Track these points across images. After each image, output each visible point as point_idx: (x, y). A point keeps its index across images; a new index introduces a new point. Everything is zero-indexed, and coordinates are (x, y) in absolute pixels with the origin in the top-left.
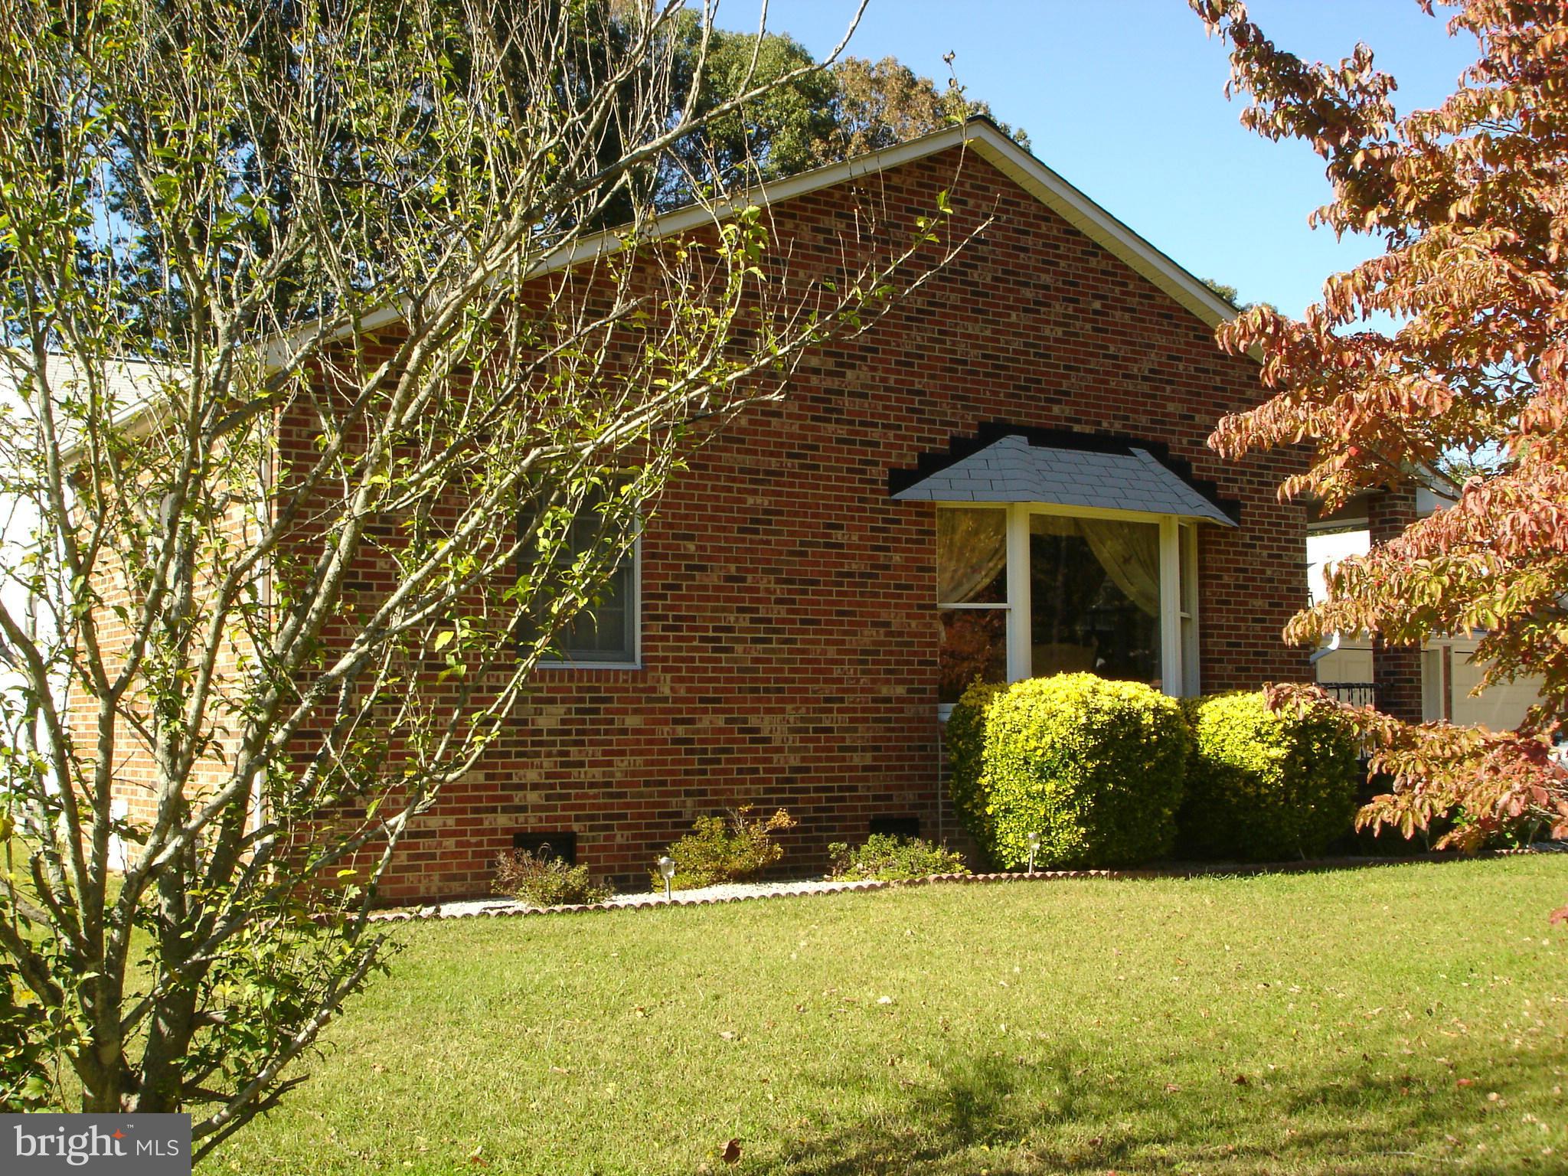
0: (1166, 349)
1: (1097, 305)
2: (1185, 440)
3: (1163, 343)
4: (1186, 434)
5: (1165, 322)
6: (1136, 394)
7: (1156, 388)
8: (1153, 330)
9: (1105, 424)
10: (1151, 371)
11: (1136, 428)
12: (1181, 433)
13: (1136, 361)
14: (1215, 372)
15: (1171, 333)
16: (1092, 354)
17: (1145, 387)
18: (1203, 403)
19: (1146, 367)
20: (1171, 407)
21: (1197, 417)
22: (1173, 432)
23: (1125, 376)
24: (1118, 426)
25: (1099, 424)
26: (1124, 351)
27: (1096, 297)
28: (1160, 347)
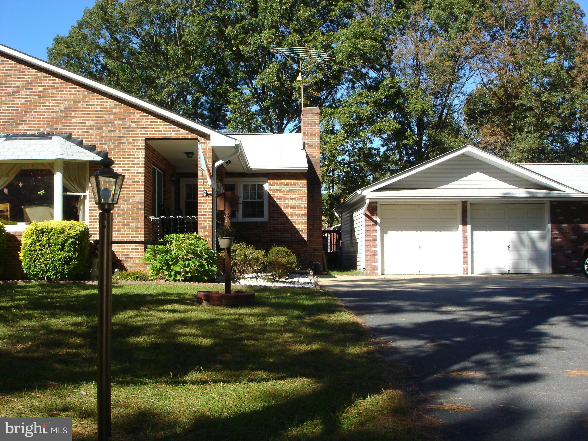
0: (73, 99)
1: (41, 89)
2: (80, 132)
3: (72, 97)
4: (81, 129)
5: (73, 90)
6: (57, 118)
7: (67, 114)
8: (67, 94)
9: (42, 130)
10: (65, 108)
11: (57, 129)
12: (78, 129)
13: (58, 106)
14: (96, 105)
15: (76, 94)
16: (37, 106)
17: (62, 115)
18: (90, 117)
19: (62, 108)
20: (74, 120)
21: (87, 122)
22: (75, 129)
23: (52, 112)
24: (48, 130)
25: (39, 130)
26: (52, 103)
27: (40, 86)
28: (69, 100)
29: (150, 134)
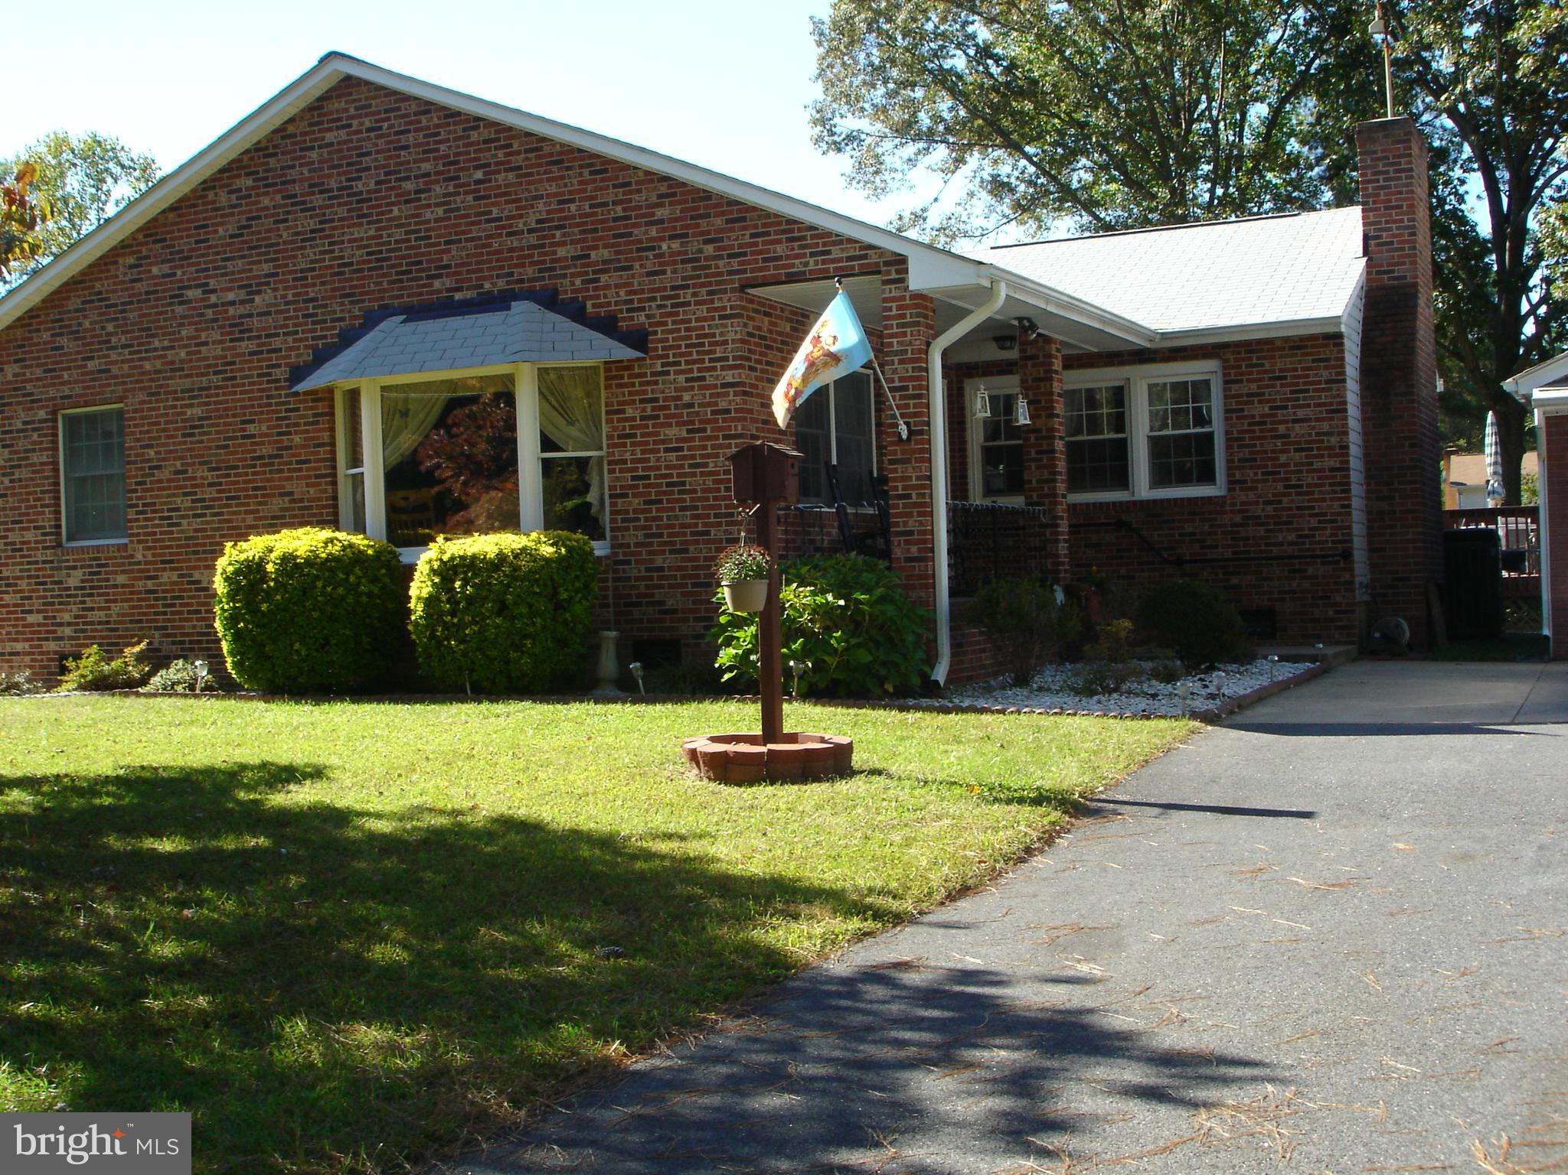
0: (555, 195)
1: (479, 175)
2: (578, 282)
3: (554, 189)
4: (579, 274)
5: (554, 168)
6: (522, 249)
7: (544, 237)
8: (541, 181)
9: (487, 286)
10: (539, 222)
11: (521, 281)
12: (573, 275)
13: (521, 216)
14: (614, 203)
15: (562, 178)
16: (473, 223)
17: (533, 240)
18: (601, 239)
19: (532, 221)
20: (561, 252)
21: (593, 254)
22: (564, 276)
23: (509, 234)
24: (501, 284)
25: (481, 286)
26: (510, 209)
27: (477, 168)
28: (549, 196)
29: (753, 271)
